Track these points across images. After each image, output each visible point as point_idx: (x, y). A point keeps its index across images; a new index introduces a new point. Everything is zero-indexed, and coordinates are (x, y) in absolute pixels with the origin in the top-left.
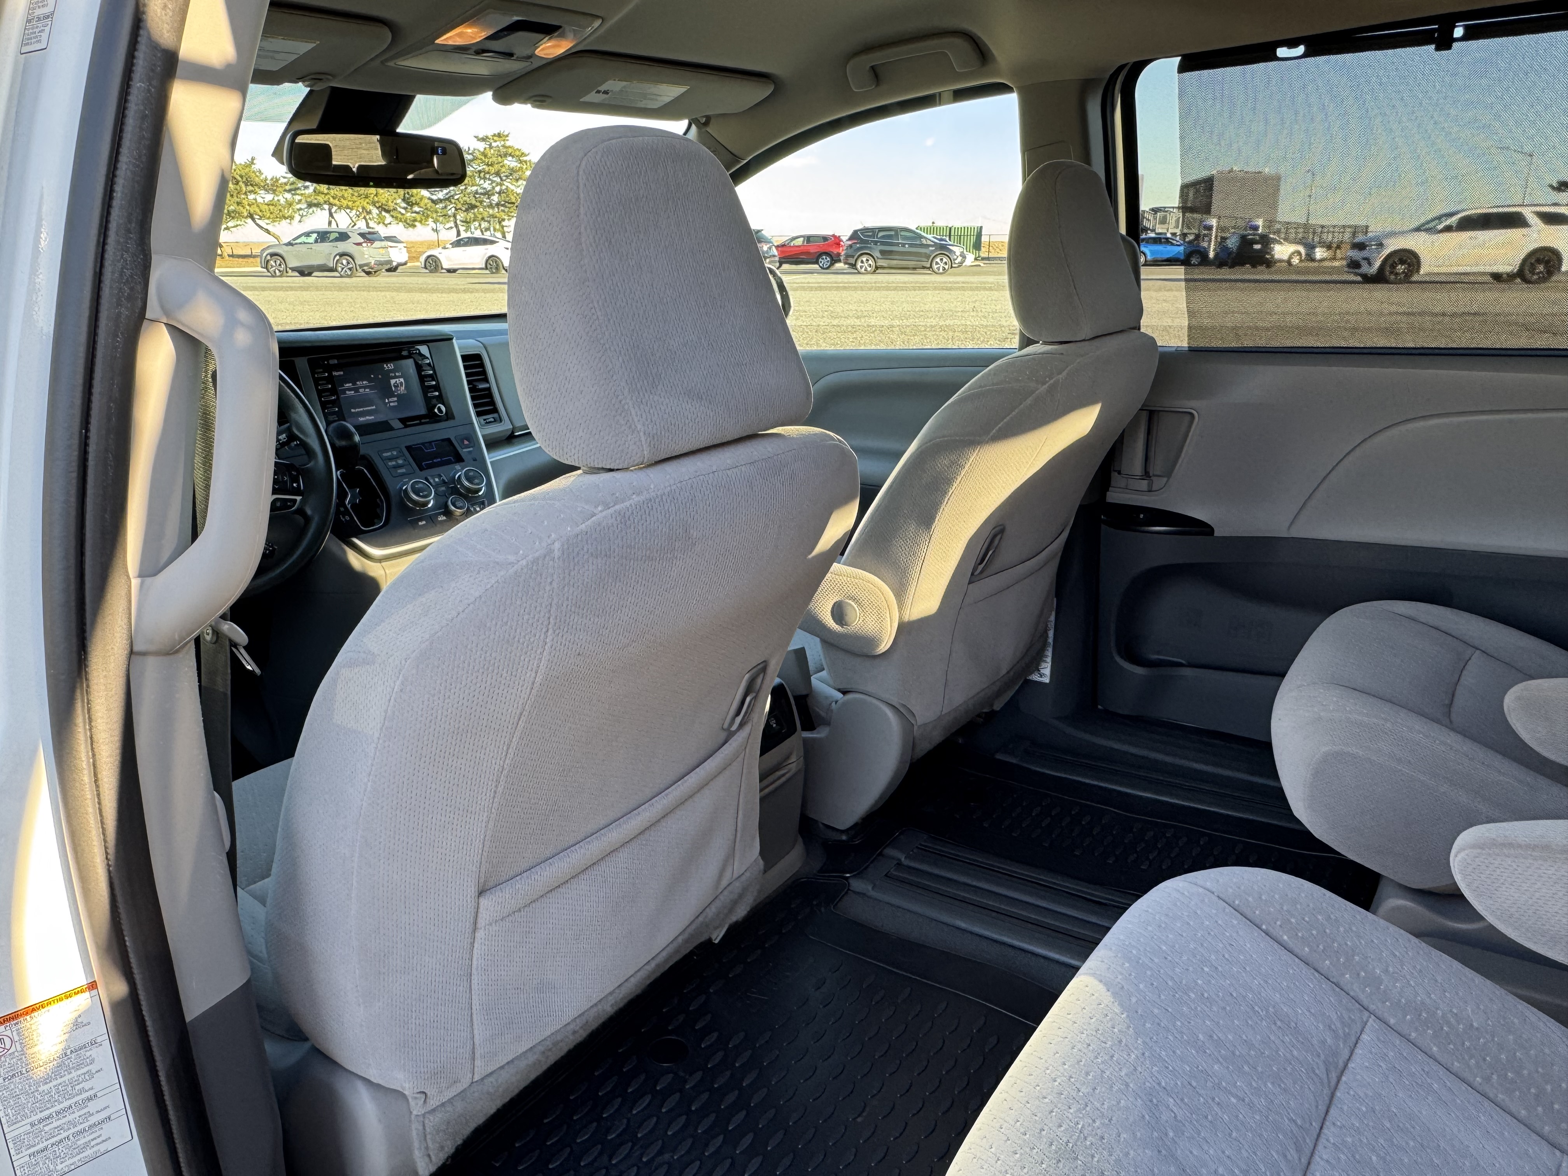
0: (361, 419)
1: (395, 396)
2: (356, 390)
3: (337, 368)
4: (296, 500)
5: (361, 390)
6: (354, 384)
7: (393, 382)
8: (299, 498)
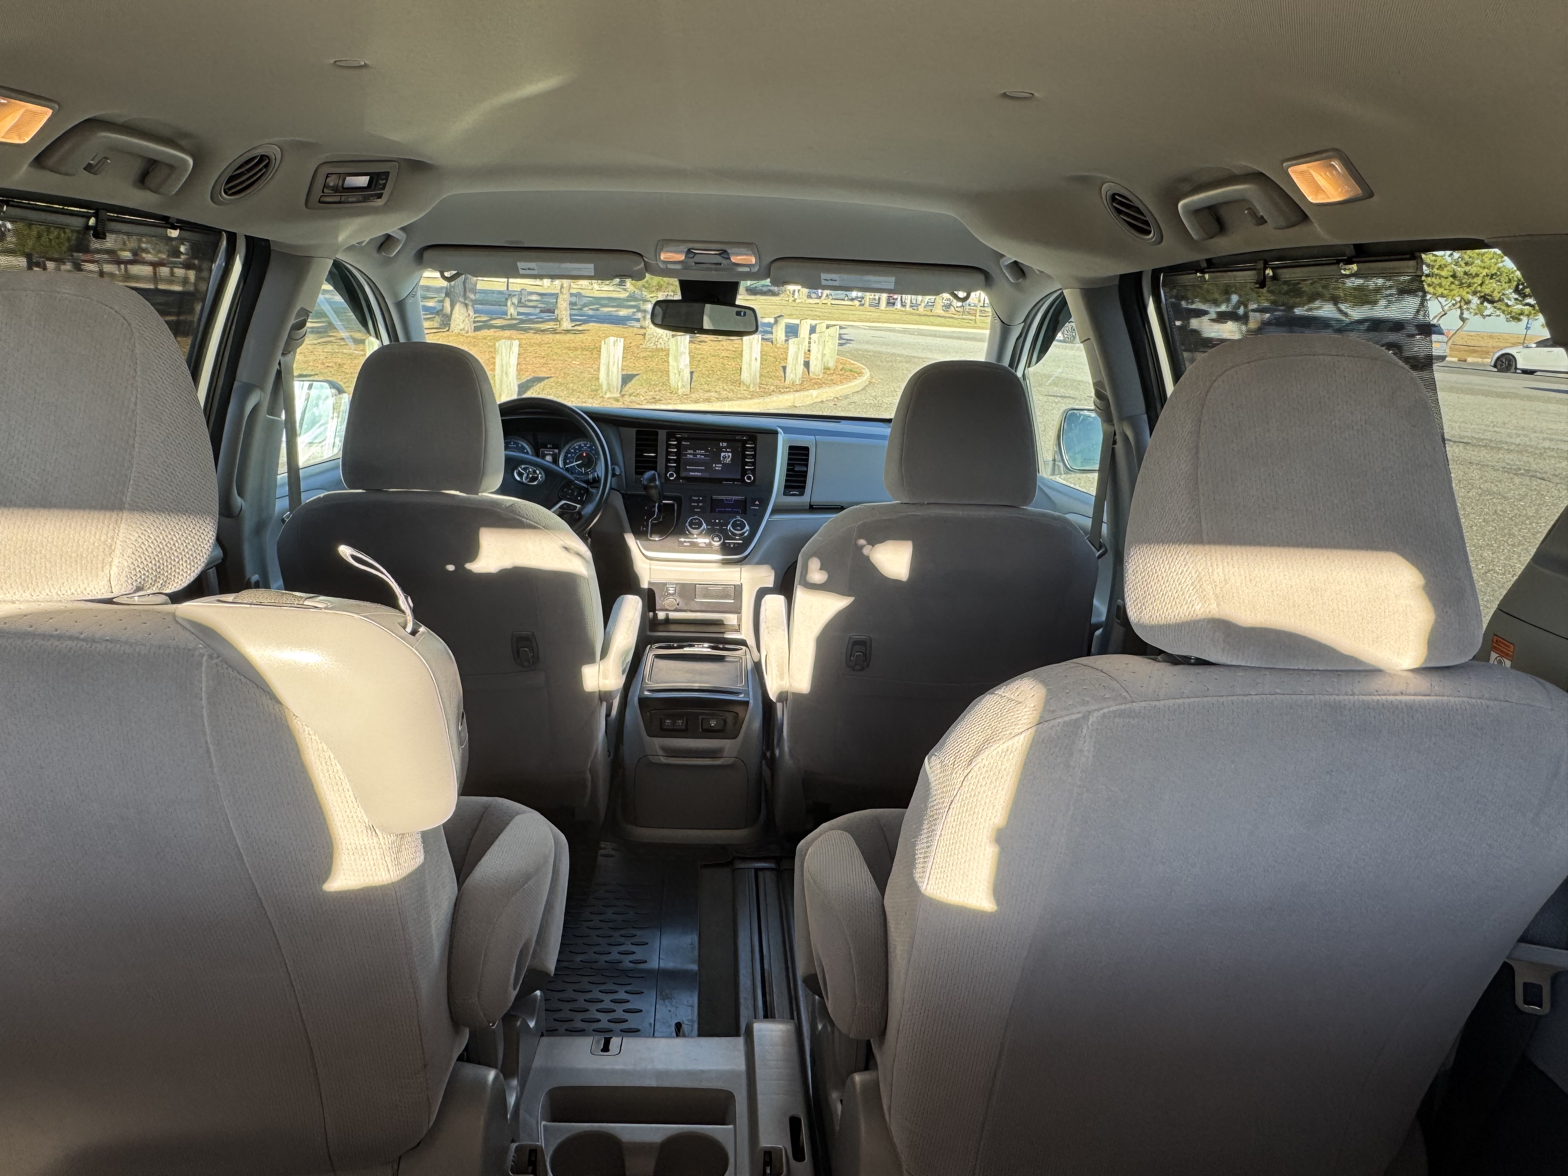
0: (691, 473)
1: (721, 463)
2: (695, 455)
3: (686, 439)
4: (576, 507)
5: (698, 456)
6: (695, 451)
7: (723, 454)
8: (578, 506)
